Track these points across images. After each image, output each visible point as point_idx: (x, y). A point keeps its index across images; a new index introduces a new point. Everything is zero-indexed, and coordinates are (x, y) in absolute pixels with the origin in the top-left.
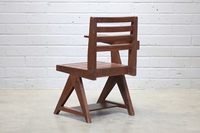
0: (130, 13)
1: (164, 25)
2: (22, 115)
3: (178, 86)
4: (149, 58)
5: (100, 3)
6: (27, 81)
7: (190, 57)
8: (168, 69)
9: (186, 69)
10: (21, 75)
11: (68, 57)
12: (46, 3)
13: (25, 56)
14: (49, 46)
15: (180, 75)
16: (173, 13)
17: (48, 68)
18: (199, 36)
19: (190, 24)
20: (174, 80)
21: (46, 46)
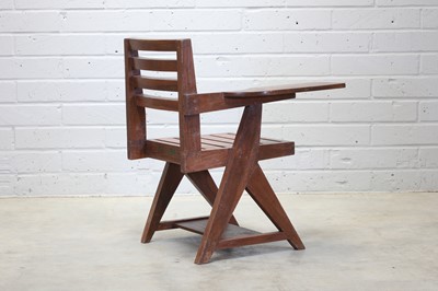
0: (240, 31)
1: (311, 56)
2: (9, 252)
3: (343, 186)
4: (280, 126)
6: (19, 179)
7: (369, 122)
8: (322, 149)
9: (361, 148)
10: (7, 167)
11: (107, 127)
12: (58, 12)
13: (13, 127)
14: (65, 105)
15: (349, 162)
16: (330, 29)
17: (64, 151)
18: (388, 77)
19: (367, 53)
20: (335, 172)
21: (58, 105)
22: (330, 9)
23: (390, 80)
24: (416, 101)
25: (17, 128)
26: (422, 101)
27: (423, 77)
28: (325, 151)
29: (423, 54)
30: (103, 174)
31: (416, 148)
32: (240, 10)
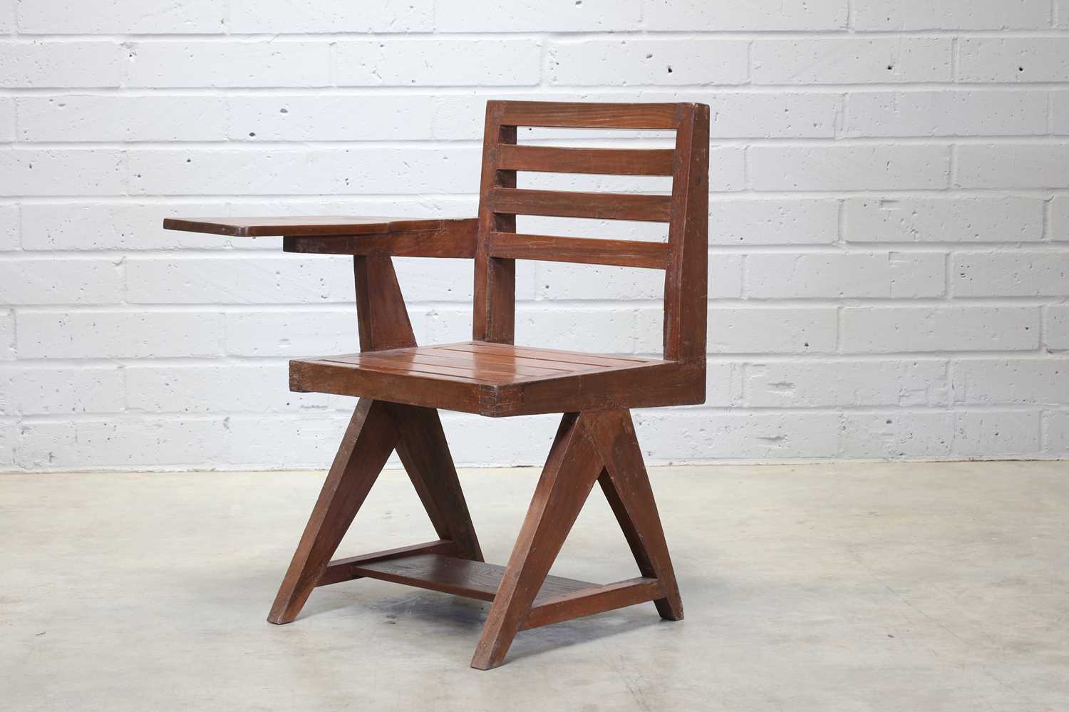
0: (537, 85)
3: (775, 446)
5: (382, 40)
6: (24, 429)
7: (836, 300)
9: (815, 360)
11: (229, 310)
12: (118, 41)
13: (12, 308)
14: (130, 257)
15: (788, 393)
16: (747, 84)
17: (129, 366)
18: (879, 196)
19: (833, 139)
20: (755, 414)
21: (117, 257)
22: (746, 38)
23: (883, 202)
24: (944, 251)
25: (20, 312)
26: (958, 252)
27: (957, 196)
28: (734, 366)
29: (959, 143)
30: (222, 418)
31: (943, 359)
32: (537, 39)
